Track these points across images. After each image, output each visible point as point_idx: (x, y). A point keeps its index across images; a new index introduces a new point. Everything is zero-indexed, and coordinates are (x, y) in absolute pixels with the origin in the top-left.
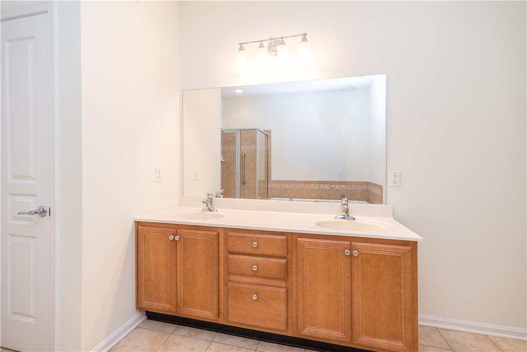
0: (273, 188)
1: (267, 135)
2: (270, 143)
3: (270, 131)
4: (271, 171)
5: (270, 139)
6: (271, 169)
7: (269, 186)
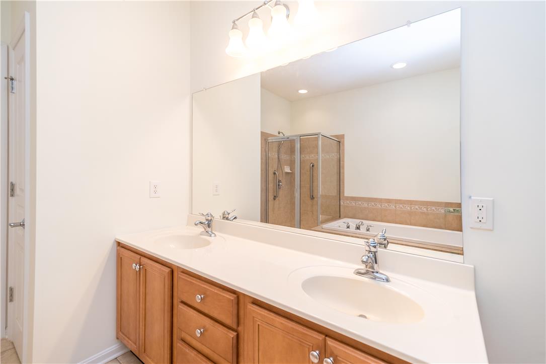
0: (347, 206)
1: (339, 142)
2: (344, 150)
3: (343, 136)
4: (344, 185)
5: (343, 145)
6: (344, 183)
7: (342, 203)
